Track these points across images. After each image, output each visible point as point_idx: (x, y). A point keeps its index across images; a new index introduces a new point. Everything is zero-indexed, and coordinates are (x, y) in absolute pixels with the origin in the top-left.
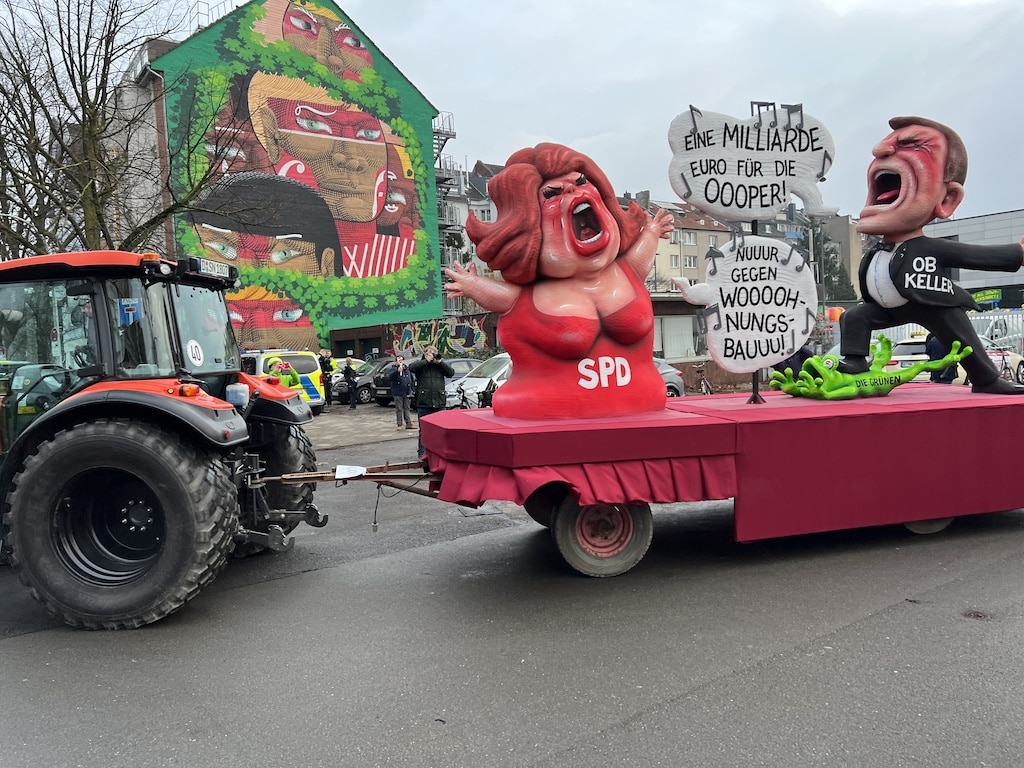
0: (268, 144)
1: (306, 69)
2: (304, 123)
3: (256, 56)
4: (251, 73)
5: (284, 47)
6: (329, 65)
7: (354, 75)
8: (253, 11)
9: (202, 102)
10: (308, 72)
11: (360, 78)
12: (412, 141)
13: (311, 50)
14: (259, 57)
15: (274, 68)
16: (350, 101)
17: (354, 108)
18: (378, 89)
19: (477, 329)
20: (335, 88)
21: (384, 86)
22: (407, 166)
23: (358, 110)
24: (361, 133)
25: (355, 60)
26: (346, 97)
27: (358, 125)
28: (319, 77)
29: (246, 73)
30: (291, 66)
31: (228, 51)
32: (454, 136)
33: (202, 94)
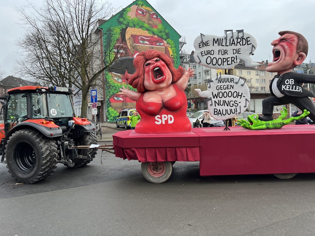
0: (131, 48)
1: (142, 26)
2: (141, 42)
3: (128, 23)
4: (127, 28)
5: (136, 20)
6: (149, 24)
7: (156, 26)
8: (127, 10)
9: (113, 37)
10: (143, 27)
11: (158, 27)
12: (173, 46)
13: (144, 20)
14: (129, 23)
15: (133, 26)
16: (155, 34)
17: (156, 36)
19: (192, 103)
20: (150, 31)
21: (165, 29)
22: (171, 53)
23: (157, 37)
24: (158, 44)
25: (156, 22)
26: (153, 33)
27: (157, 41)
28: (146, 28)
29: (125, 28)
30: (138, 25)
31: (120, 22)
32: (186, 43)
33: (113, 35)
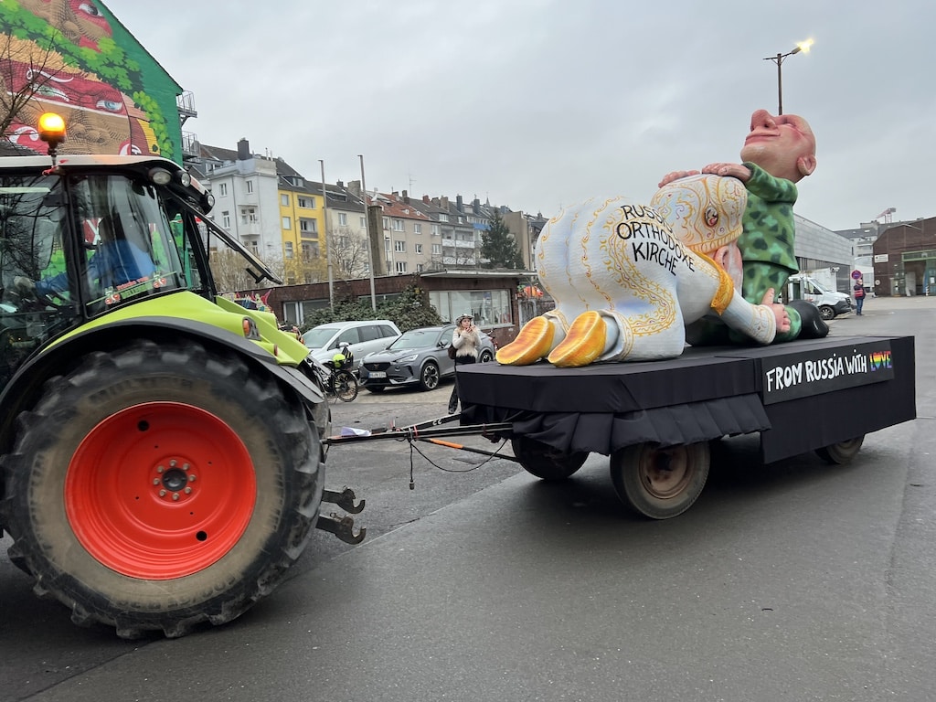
1: (38, 31)
5: (12, 7)
6: (64, 31)
7: (92, 44)
10: (40, 35)
11: (98, 47)
12: (157, 116)
16: (88, 70)
17: (93, 77)
18: (118, 60)
19: (260, 304)
20: (71, 54)
21: (125, 58)
22: (152, 141)
23: (97, 80)
24: (102, 104)
25: (93, 28)
26: (82, 64)
27: (98, 95)
28: (52, 41)
30: (21, 27)
